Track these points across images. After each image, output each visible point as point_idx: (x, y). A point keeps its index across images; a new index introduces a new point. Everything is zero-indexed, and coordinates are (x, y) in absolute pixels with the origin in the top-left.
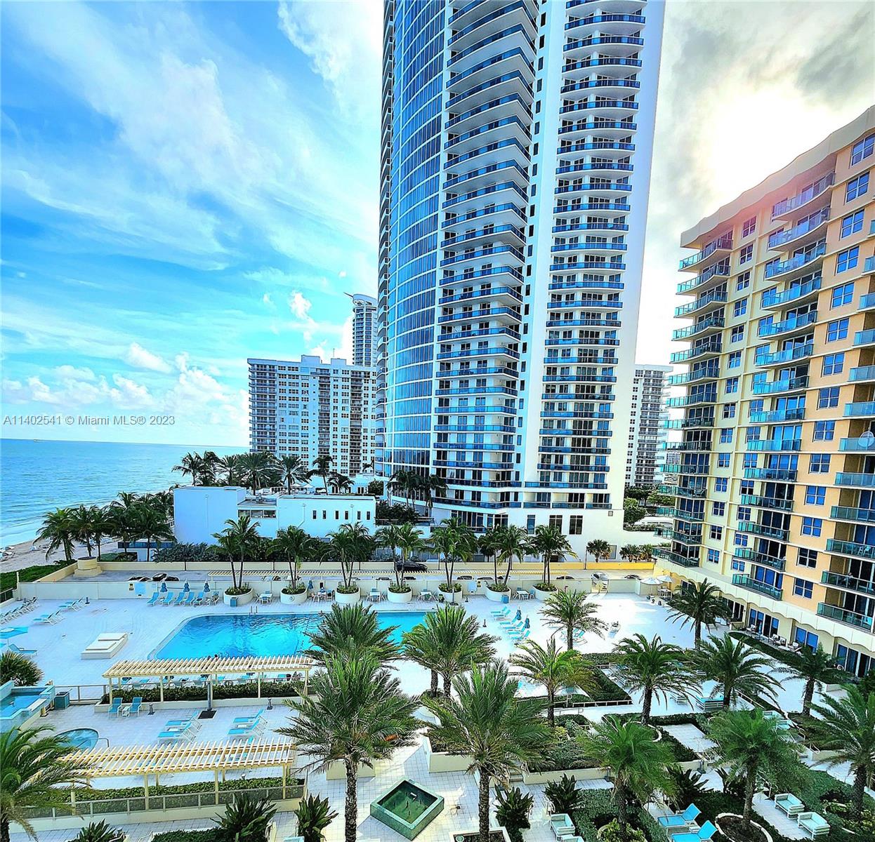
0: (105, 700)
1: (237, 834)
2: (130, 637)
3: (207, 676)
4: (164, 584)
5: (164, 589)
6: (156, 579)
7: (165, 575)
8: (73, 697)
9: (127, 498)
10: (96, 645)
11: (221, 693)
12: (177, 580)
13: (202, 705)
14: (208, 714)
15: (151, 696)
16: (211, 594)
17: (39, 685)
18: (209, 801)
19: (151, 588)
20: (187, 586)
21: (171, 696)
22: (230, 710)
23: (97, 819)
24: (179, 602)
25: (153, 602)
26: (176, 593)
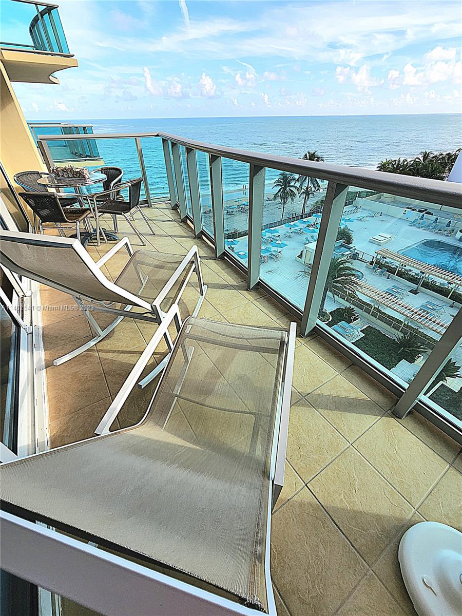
0: (372, 263)
1: (403, 348)
2: (393, 239)
3: (423, 273)
4: (423, 215)
5: (422, 218)
6: (420, 211)
7: (426, 210)
8: (360, 256)
9: (426, 156)
10: (377, 237)
11: (426, 285)
12: (432, 215)
13: (414, 286)
14: (415, 292)
15: (391, 270)
16: (450, 228)
17: (351, 245)
18: (397, 328)
19: (415, 215)
20: (437, 219)
21: (400, 274)
22: (427, 296)
23: (352, 307)
24: (427, 228)
25: (412, 224)
26: (428, 222)
